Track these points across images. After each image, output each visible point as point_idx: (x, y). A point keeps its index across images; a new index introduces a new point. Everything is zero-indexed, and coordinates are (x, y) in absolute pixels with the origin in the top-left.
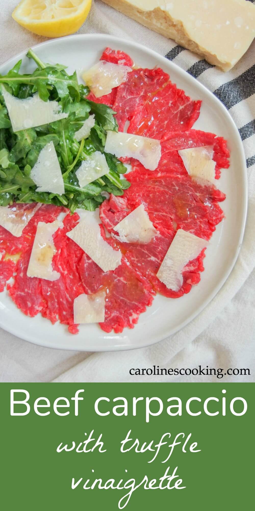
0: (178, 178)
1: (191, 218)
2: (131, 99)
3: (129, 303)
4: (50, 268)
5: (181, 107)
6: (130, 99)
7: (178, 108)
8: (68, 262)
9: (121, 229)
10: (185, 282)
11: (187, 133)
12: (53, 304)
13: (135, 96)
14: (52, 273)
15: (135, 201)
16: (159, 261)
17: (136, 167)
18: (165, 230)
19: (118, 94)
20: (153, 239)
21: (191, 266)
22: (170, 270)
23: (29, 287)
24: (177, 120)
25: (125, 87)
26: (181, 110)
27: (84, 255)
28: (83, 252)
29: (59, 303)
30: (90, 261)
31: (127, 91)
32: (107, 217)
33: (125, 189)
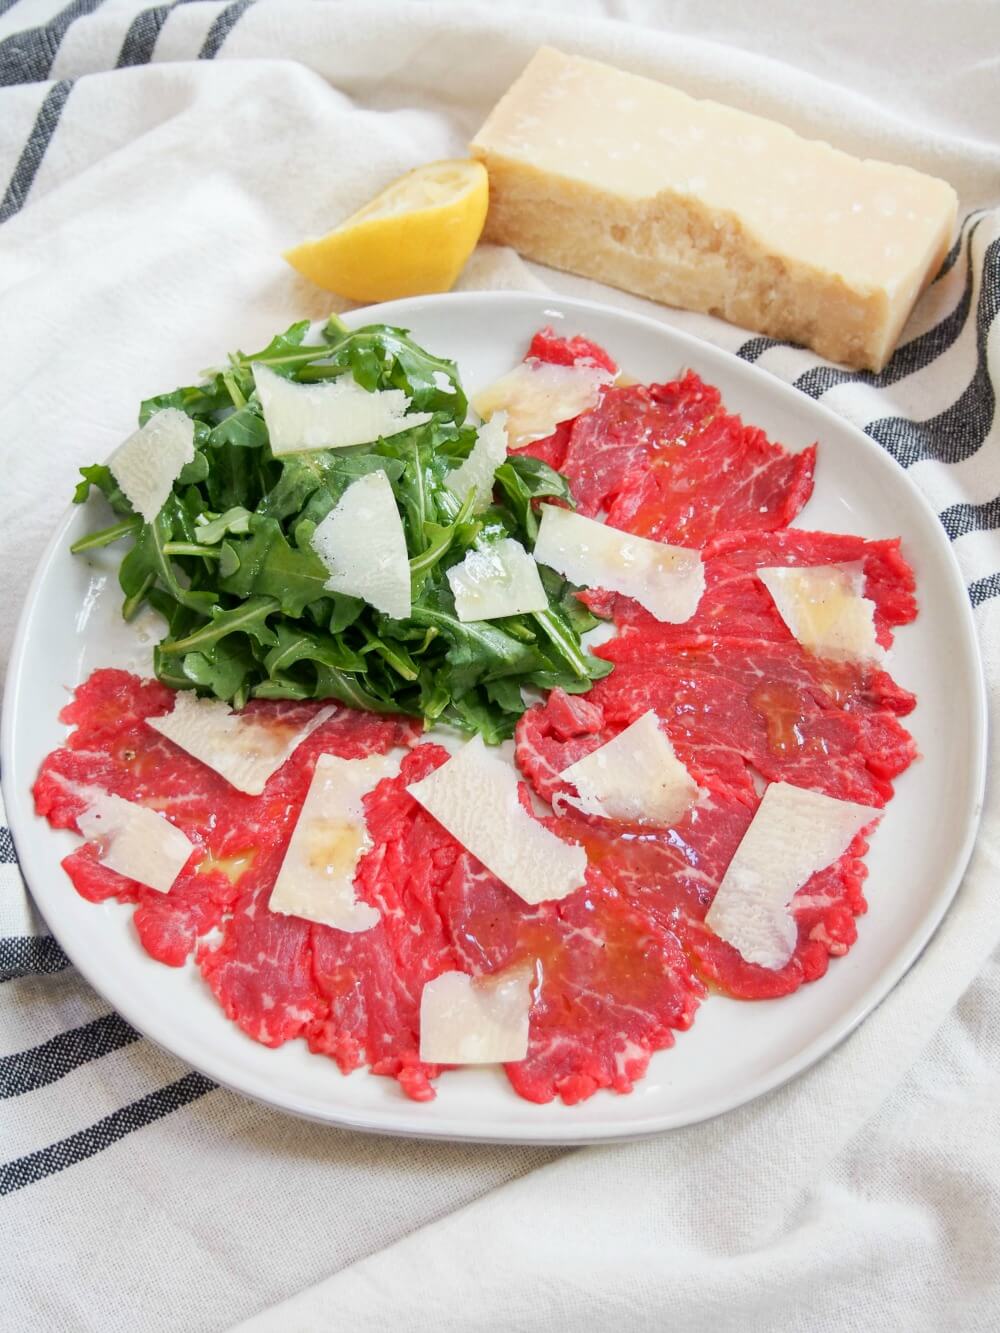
0: (760, 646)
1: (808, 755)
2: (611, 453)
3: (613, 1008)
4: (348, 893)
5: (758, 471)
6: (608, 451)
7: (750, 471)
8: (408, 883)
9: (585, 779)
10: (804, 939)
11: (781, 535)
12: (349, 1009)
13: (622, 445)
14: (352, 908)
15: (629, 708)
16: (711, 881)
17: (630, 625)
18: (727, 789)
19: (574, 437)
20: (688, 814)
21: (820, 894)
22: (751, 903)
23: (273, 948)
24: (749, 503)
25: (595, 422)
26: (758, 478)
27: (464, 858)
28: (459, 848)
29: (372, 1007)
30: (482, 877)
31: (599, 433)
32: (540, 750)
33: (597, 677)
